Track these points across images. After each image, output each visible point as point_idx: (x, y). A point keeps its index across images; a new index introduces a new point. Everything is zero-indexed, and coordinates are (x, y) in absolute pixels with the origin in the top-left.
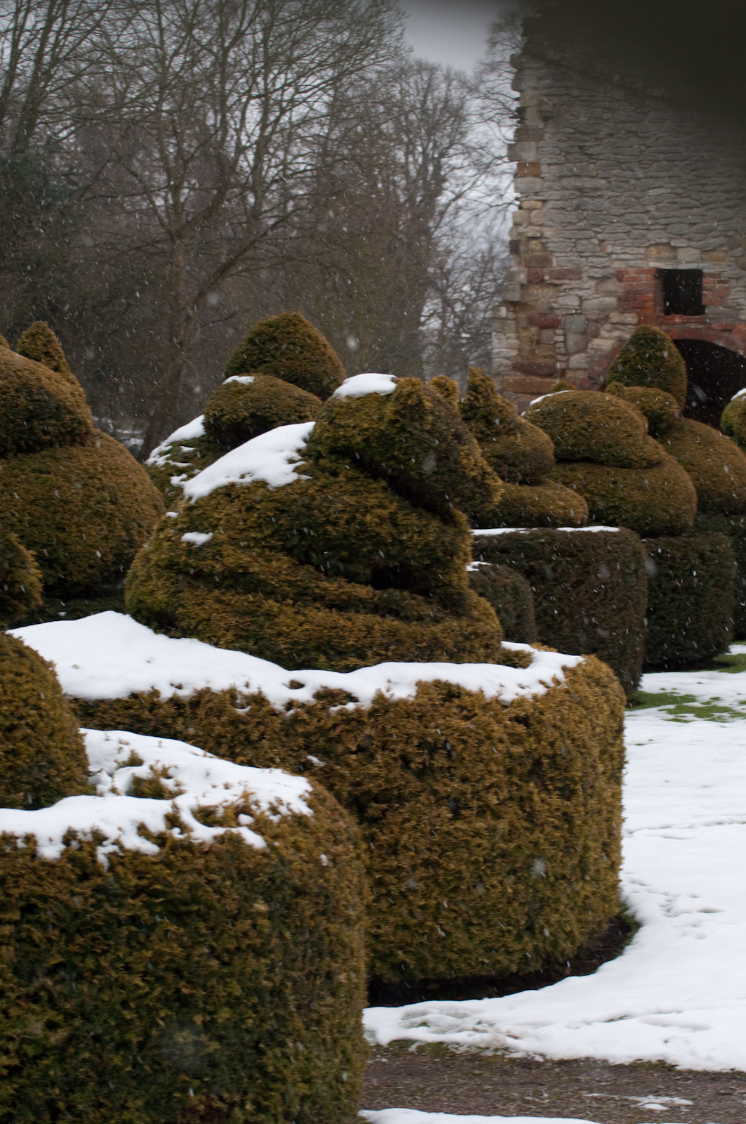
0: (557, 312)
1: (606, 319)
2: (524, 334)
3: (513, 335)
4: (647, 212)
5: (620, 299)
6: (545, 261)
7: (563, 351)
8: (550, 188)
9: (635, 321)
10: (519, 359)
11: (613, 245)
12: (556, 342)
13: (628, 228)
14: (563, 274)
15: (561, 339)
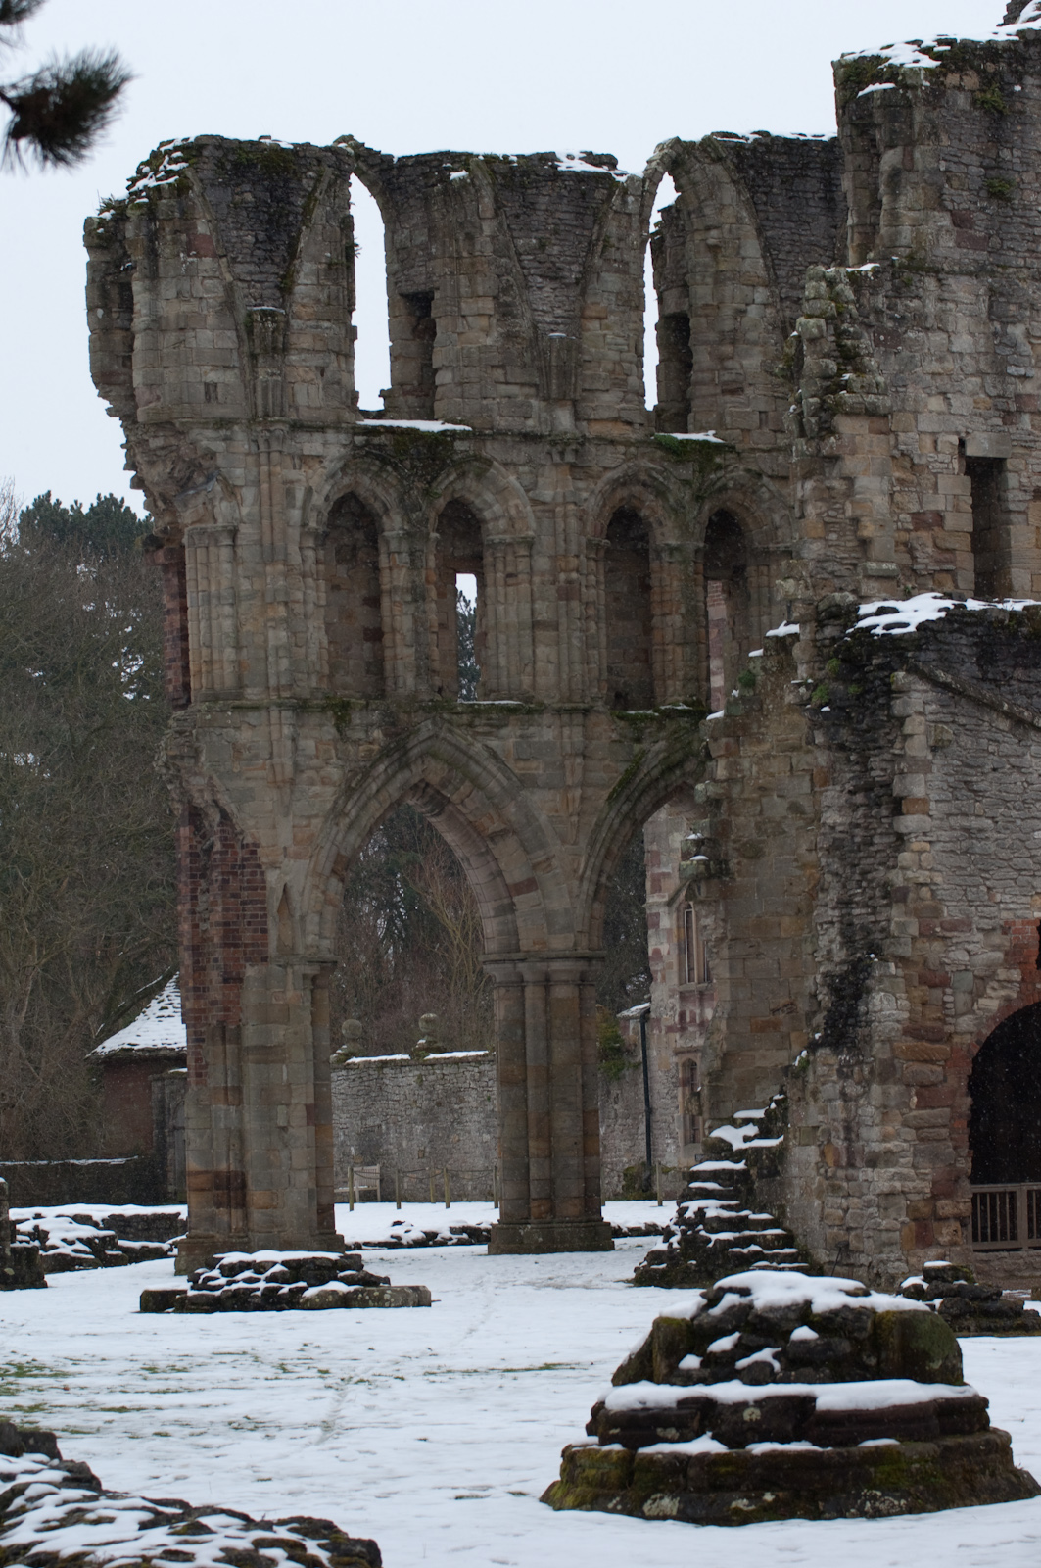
0: (948, 969)
1: (994, 973)
2: (916, 993)
3: (904, 995)
4: (1032, 857)
5: (1006, 954)
6: (936, 912)
7: (952, 1012)
8: (940, 828)
9: (1019, 979)
10: (907, 1024)
11: (1004, 893)
12: (945, 1003)
13: (1014, 874)
14: (954, 926)
15: (951, 998)
